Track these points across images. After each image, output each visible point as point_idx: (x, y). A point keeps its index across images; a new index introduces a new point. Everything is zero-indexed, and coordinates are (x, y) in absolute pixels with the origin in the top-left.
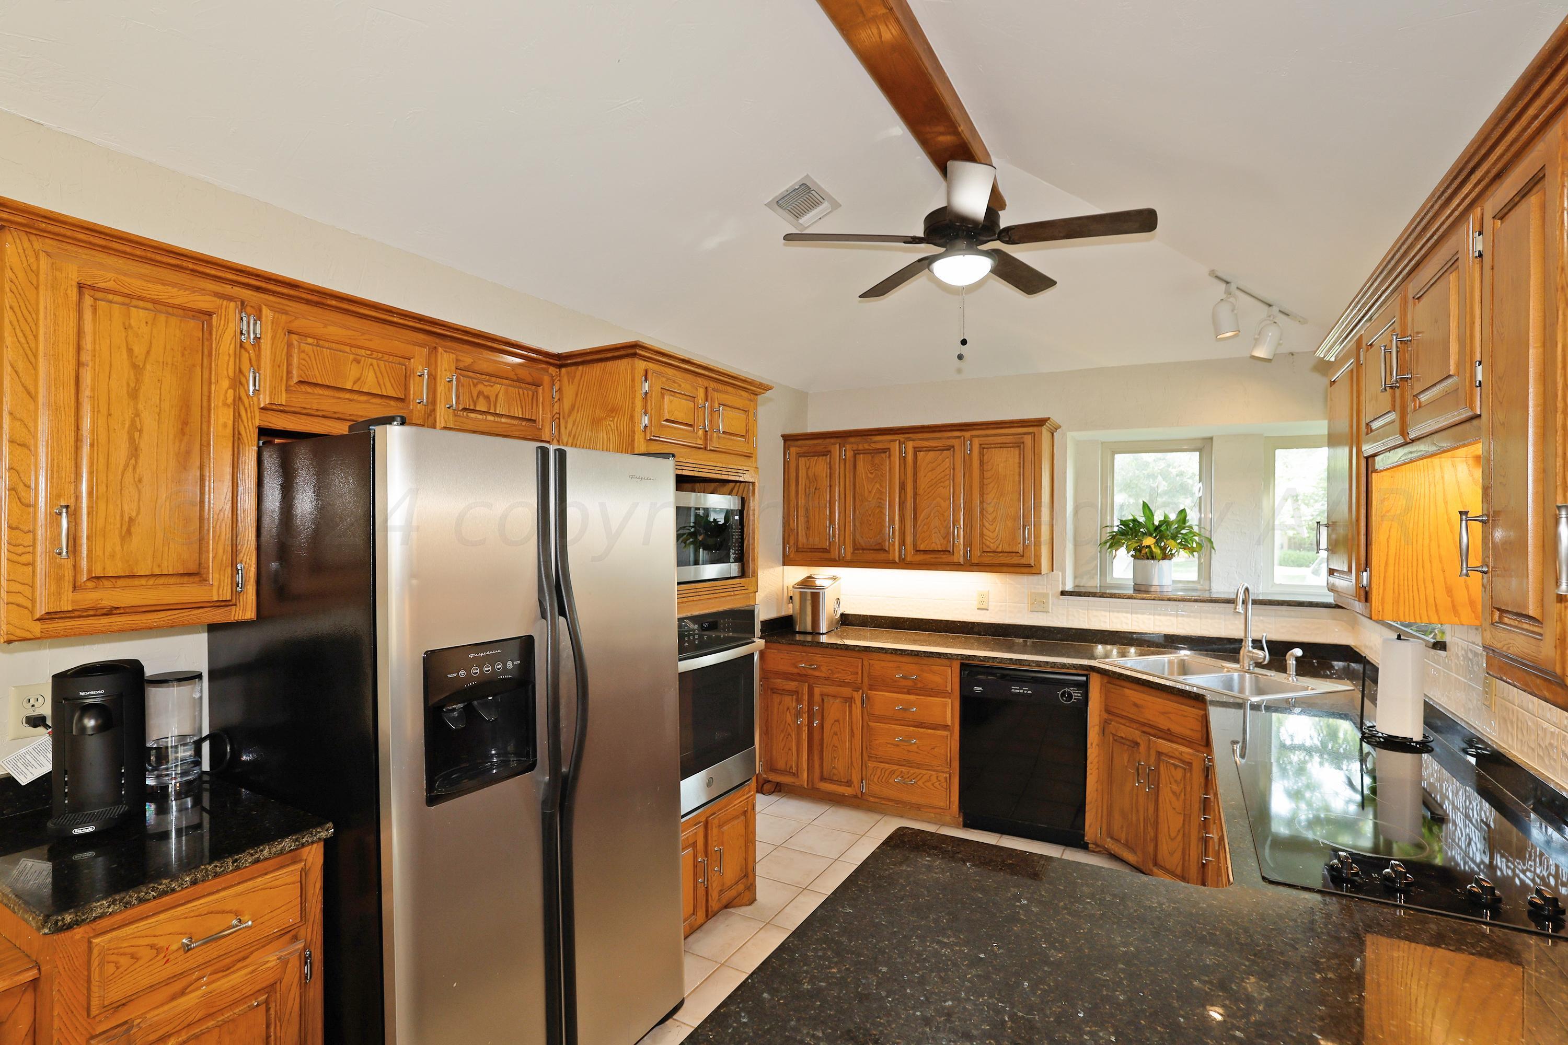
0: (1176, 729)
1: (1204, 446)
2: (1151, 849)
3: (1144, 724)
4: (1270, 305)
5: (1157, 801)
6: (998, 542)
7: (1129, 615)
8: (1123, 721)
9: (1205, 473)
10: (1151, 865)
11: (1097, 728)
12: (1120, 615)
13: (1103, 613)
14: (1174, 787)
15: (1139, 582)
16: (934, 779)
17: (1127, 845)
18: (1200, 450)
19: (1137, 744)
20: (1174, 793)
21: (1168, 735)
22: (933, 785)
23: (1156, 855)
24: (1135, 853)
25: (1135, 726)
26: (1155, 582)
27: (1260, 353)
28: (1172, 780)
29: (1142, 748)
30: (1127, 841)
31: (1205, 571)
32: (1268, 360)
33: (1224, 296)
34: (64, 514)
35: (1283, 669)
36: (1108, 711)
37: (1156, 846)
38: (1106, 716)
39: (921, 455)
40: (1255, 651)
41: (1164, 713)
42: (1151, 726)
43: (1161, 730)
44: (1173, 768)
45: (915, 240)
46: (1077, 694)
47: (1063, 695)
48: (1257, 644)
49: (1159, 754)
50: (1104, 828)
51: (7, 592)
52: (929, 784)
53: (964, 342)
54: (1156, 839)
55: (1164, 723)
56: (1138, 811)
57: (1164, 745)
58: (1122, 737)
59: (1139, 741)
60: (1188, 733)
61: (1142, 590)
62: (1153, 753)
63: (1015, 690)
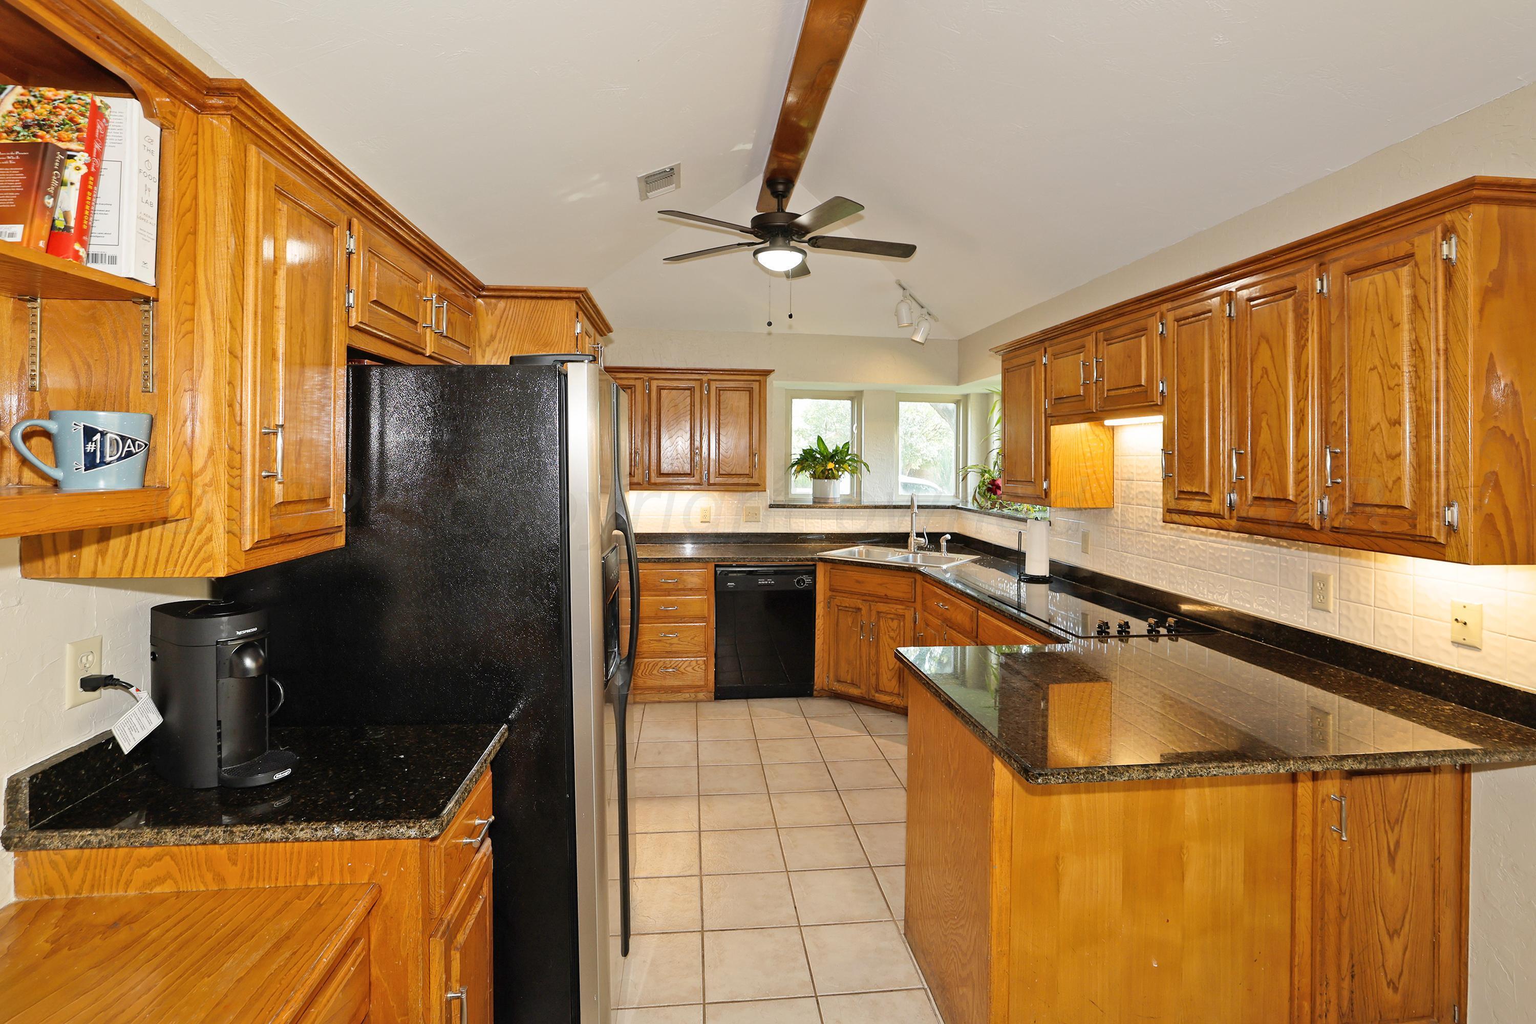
0: (890, 593)
1: (856, 397)
2: (873, 680)
3: (865, 595)
4: (922, 307)
5: (877, 647)
6: (732, 466)
7: (819, 521)
8: (846, 595)
9: (857, 416)
10: (873, 692)
11: (822, 604)
12: (813, 521)
13: (801, 520)
14: (892, 634)
15: (818, 496)
16: (694, 664)
17: (853, 684)
18: (851, 399)
19: (859, 609)
20: (892, 638)
21: (886, 599)
22: (693, 669)
23: (877, 685)
24: (860, 687)
25: (856, 597)
26: (831, 496)
27: (918, 338)
28: (890, 629)
29: (863, 612)
30: (852, 680)
31: (857, 486)
32: (923, 344)
33: (902, 298)
34: (280, 434)
35: (938, 549)
36: (831, 590)
37: (877, 678)
38: (830, 593)
39: (664, 393)
40: (919, 539)
41: (881, 585)
42: (870, 595)
43: (880, 597)
44: (890, 621)
45: (743, 230)
46: (808, 580)
47: (798, 582)
48: (919, 535)
49: (878, 613)
50: (831, 675)
51: (228, 519)
52: (689, 669)
53: (791, 316)
54: (877, 675)
55: (881, 591)
56: (861, 657)
57: (882, 607)
58: (846, 607)
59: (861, 607)
60: (900, 595)
61: (820, 502)
62: (874, 613)
63: (762, 582)
